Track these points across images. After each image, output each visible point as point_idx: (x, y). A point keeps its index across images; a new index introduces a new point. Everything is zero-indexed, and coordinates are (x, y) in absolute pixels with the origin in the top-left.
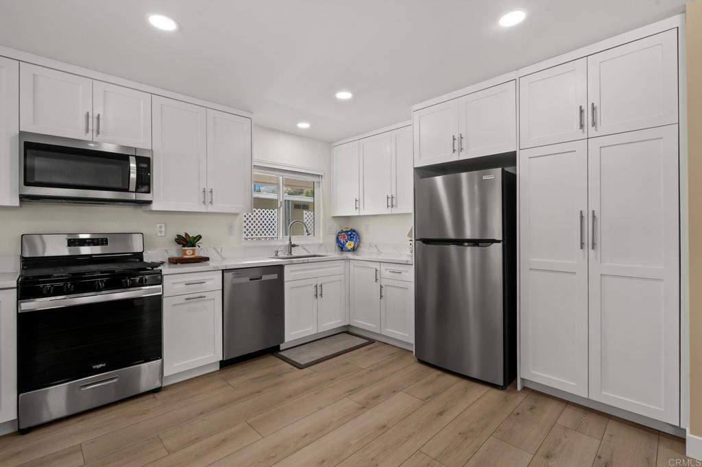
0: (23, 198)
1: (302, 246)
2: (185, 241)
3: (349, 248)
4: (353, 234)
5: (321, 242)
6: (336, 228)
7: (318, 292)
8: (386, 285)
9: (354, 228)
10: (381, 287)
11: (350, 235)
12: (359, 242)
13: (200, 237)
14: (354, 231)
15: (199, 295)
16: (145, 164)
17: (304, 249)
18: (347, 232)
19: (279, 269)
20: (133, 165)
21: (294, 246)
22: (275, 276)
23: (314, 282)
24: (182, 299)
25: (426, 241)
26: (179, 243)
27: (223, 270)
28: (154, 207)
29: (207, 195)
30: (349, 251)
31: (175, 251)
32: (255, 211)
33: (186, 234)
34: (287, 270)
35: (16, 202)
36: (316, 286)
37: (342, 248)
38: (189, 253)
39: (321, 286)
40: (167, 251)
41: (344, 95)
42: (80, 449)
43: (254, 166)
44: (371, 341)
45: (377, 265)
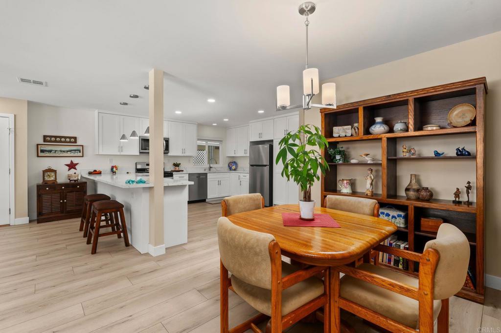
0: (140, 153)
2: (176, 165)
3: (233, 169)
4: (235, 163)
5: (222, 166)
6: (228, 161)
7: (219, 183)
8: (242, 181)
9: (235, 161)
10: (240, 181)
12: (237, 166)
13: (180, 164)
16: (167, 142)
17: (215, 169)
18: (232, 162)
19: (206, 174)
20: (164, 143)
21: (211, 167)
22: (204, 177)
23: (218, 180)
25: (252, 166)
26: (174, 166)
27: (189, 174)
28: (169, 154)
29: (184, 151)
33: (176, 163)
34: (208, 174)
37: (230, 169)
38: (177, 169)
39: (220, 181)
45: (239, 174)
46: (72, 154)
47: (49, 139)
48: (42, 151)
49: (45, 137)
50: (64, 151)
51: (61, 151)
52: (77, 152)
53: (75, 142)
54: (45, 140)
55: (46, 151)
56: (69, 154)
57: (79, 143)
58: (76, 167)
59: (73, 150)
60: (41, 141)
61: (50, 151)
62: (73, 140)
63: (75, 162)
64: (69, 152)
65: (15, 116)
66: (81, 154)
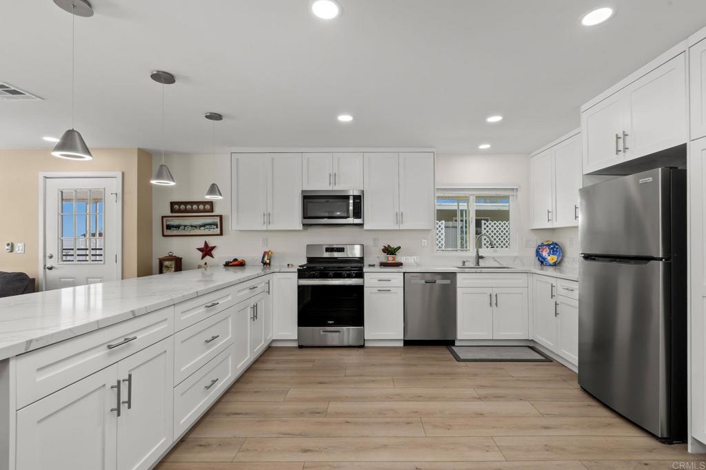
1: (493, 258)
2: (389, 251)
3: (551, 262)
4: (555, 248)
5: (516, 255)
6: (537, 240)
7: (493, 301)
8: (561, 303)
9: (555, 241)
10: (556, 304)
11: (552, 248)
12: (563, 256)
13: (399, 248)
14: (557, 244)
15: (387, 289)
16: (358, 200)
17: (496, 261)
18: (549, 245)
19: (451, 276)
20: (351, 201)
21: (482, 257)
22: (448, 282)
23: (489, 291)
24: (375, 290)
25: (588, 257)
26: (384, 252)
27: (404, 273)
28: (366, 227)
29: (399, 217)
30: (550, 265)
31: (383, 258)
32: (438, 224)
33: (389, 246)
34: (459, 277)
35: (300, 227)
36: (490, 296)
37: (542, 261)
38: (390, 259)
39: (496, 295)
40: (378, 257)
41: (495, 119)
42: (313, 361)
43: (437, 189)
44: (548, 360)
45: (554, 281)
46: (207, 232)
47: (176, 207)
48: (169, 227)
49: (172, 204)
50: (195, 227)
51: (192, 226)
52: (213, 226)
53: (212, 210)
54: (172, 210)
55: (173, 226)
56: (202, 231)
57: (217, 211)
58: (214, 252)
59: (208, 225)
60: (167, 212)
61: (178, 227)
62: (208, 207)
63: (211, 245)
64: (202, 228)
65: (123, 174)
66: (218, 231)
